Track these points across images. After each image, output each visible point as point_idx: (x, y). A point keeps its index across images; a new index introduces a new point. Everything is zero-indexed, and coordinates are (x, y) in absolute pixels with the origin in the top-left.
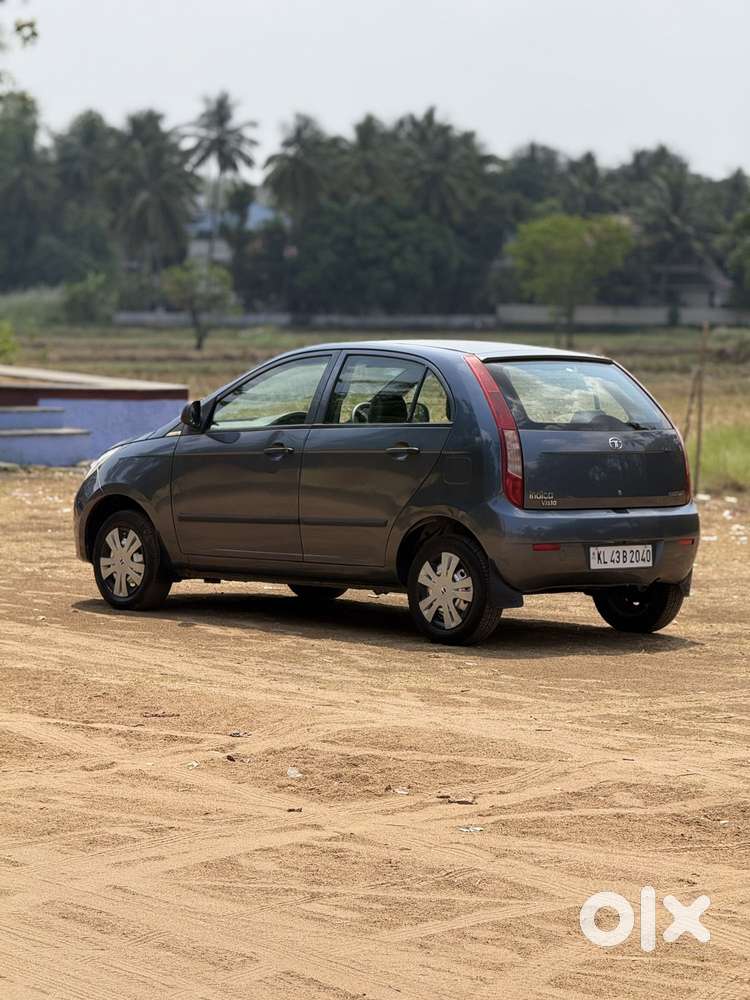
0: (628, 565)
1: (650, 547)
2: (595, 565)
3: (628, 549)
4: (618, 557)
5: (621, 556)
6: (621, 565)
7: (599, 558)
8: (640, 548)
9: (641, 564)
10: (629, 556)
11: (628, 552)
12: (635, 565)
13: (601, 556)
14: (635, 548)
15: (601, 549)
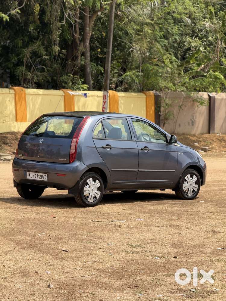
0: (39, 179)
1: (46, 175)
2: (28, 177)
3: (39, 174)
4: (36, 176)
5: (37, 176)
6: (36, 179)
7: (29, 176)
8: (43, 175)
9: (43, 179)
10: (39, 176)
11: (39, 175)
12: (41, 179)
13: (30, 175)
14: (41, 174)
15: (30, 173)
